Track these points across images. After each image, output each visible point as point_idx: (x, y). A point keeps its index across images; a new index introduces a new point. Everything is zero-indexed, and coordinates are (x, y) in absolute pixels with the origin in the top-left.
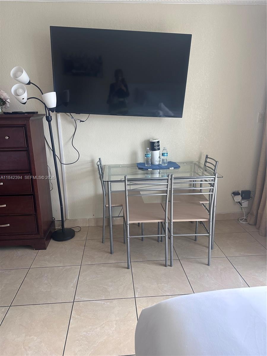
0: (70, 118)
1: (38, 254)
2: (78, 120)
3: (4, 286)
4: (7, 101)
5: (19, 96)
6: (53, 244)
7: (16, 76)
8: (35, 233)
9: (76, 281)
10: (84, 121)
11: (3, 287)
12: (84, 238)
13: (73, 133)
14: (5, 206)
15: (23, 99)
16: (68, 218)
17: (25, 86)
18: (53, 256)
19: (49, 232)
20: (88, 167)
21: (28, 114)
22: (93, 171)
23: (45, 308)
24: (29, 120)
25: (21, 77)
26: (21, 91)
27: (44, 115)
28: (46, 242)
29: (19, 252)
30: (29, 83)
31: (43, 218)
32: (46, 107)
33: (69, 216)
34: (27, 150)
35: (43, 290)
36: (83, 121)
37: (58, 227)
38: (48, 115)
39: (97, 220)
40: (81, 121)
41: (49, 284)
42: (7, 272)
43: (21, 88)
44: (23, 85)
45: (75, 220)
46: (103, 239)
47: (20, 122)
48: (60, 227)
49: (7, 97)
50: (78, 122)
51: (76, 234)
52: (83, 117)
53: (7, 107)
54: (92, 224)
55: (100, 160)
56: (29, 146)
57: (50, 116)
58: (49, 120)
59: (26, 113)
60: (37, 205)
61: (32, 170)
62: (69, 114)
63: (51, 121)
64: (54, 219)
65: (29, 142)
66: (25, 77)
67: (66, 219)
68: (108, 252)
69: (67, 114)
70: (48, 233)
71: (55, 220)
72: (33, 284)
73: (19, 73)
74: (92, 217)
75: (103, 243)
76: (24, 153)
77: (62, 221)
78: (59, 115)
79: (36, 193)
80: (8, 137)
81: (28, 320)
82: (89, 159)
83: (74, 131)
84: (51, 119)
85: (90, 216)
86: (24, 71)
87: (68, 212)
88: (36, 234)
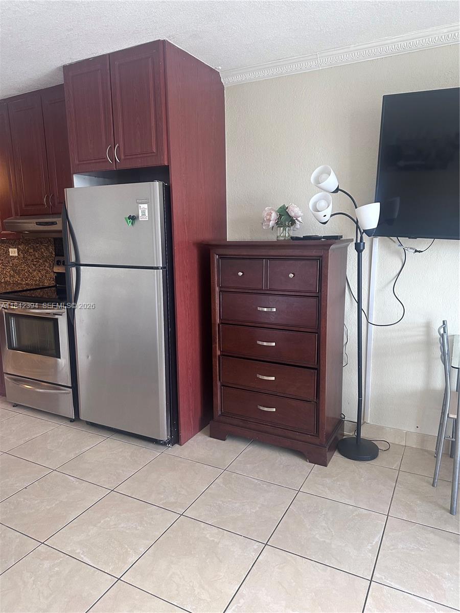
0: (396, 246)
1: (312, 471)
2: (411, 248)
3: (259, 507)
4: (298, 221)
5: (319, 211)
6: (337, 460)
7: (318, 182)
8: (312, 434)
9: (378, 542)
10: (422, 252)
11: (258, 509)
12: (395, 465)
13: (398, 272)
14: (273, 378)
15: (325, 216)
16: (368, 422)
17: (330, 196)
18: (338, 483)
19: (333, 437)
20: (418, 335)
21: (327, 239)
22: (428, 343)
23: (319, 571)
24: (328, 250)
25: (326, 182)
26: (323, 204)
27: (352, 240)
28: (328, 454)
29: (283, 458)
30: (337, 190)
31: (328, 412)
32: (358, 227)
33: (369, 417)
34: (318, 297)
35: (317, 536)
36: (420, 252)
37: (348, 432)
38: (359, 241)
39: (423, 438)
40: (416, 251)
41: (329, 531)
42: (265, 486)
43: (323, 199)
44: (328, 194)
45: (381, 428)
46: (434, 479)
47: (314, 253)
48: (352, 434)
49: (300, 213)
50: (410, 253)
51: (380, 453)
52: (422, 243)
53: (295, 229)
54: (413, 443)
55: (444, 324)
56: (322, 290)
57: (362, 243)
58: (359, 248)
59: (324, 237)
60: (321, 386)
61: (321, 329)
62: (395, 239)
63: (362, 250)
64: (343, 416)
65: (323, 285)
66: (332, 182)
67: (364, 422)
68: (444, 509)
69: (392, 240)
70: (332, 439)
71: (344, 418)
72: (303, 520)
73: (324, 176)
74: (413, 429)
75: (433, 485)
76: (314, 300)
77: (359, 424)
78: (377, 240)
79: (321, 368)
80: (293, 275)
81: (292, 581)
82: (422, 320)
83: (399, 270)
84: (364, 248)
85: (409, 427)
86: (332, 174)
87: (369, 410)
88: (313, 436)
